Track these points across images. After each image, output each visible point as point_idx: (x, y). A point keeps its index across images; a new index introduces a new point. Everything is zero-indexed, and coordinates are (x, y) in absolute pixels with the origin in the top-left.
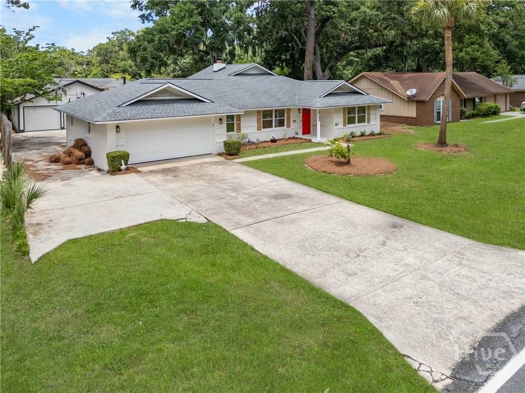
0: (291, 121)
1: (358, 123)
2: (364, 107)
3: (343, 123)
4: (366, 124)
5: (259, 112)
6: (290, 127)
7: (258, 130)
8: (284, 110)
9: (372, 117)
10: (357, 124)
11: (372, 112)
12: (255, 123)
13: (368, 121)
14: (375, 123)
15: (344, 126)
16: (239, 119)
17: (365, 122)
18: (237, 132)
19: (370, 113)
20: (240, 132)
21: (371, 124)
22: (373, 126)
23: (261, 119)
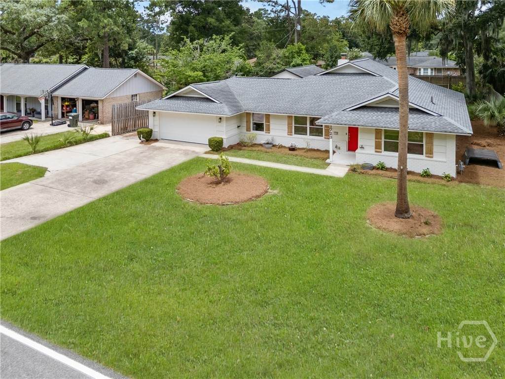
2: (422, 133)
4: (423, 157)
5: (289, 118)
7: (288, 134)
11: (437, 142)
13: (426, 154)
14: (444, 160)
15: (376, 152)
16: (268, 121)
17: (423, 154)
18: (266, 133)
19: (432, 144)
20: (269, 133)
21: (434, 159)
22: (436, 163)
23: (292, 124)
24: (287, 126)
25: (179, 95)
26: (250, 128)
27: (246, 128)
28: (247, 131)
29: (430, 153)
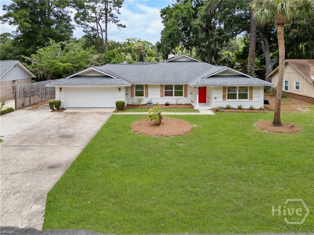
0: (188, 93)
1: (239, 99)
2: (247, 87)
3: (222, 97)
4: (248, 100)
5: (162, 86)
6: (187, 97)
7: (161, 97)
8: (182, 85)
9: (254, 95)
10: (237, 100)
11: (254, 91)
12: (159, 92)
13: (249, 98)
14: (258, 100)
15: (223, 100)
16: (147, 89)
17: (247, 99)
18: (145, 97)
19: (252, 92)
20: (148, 97)
21: (253, 100)
22: (255, 102)
23: (163, 90)
24: (160, 92)
25: (80, 75)
26: (133, 95)
27: (130, 95)
28: (131, 97)
29: (251, 97)
